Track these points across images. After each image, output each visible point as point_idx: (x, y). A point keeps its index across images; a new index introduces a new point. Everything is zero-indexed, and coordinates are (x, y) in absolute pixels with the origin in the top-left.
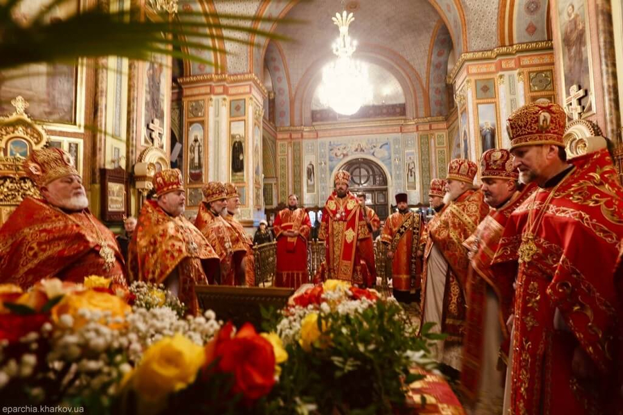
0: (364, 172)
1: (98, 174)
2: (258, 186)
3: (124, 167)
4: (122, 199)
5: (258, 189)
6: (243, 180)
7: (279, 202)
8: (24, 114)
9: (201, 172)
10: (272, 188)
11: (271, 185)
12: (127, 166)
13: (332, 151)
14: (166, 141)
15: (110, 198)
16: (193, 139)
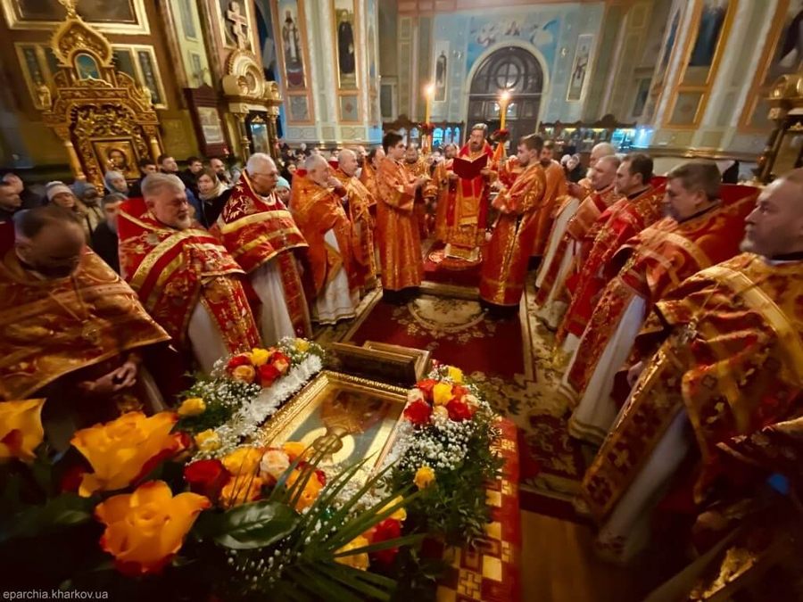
0: (513, 70)
1: (183, 96)
2: (374, 94)
3: (209, 83)
4: (217, 127)
5: (373, 98)
6: (355, 84)
7: (400, 114)
8: (77, 16)
9: (302, 71)
10: (391, 93)
11: (390, 86)
12: (214, 81)
13: (474, 35)
14: (252, 37)
15: (204, 127)
16: (285, 19)
